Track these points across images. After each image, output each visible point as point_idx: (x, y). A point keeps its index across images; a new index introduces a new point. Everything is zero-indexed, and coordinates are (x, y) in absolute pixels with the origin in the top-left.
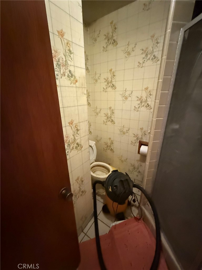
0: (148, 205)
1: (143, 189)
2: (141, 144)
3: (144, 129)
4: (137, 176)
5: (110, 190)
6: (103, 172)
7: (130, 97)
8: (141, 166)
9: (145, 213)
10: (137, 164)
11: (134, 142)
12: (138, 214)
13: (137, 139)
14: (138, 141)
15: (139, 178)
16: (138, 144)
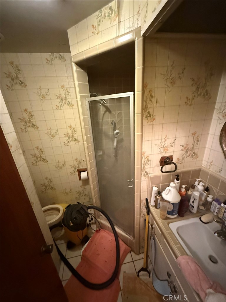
0: (102, 216)
1: (95, 206)
2: (80, 172)
3: (78, 159)
4: (85, 199)
5: (71, 224)
6: (50, 215)
7: (57, 134)
8: (85, 189)
9: (101, 223)
10: (81, 189)
11: (73, 172)
12: (97, 227)
13: (75, 169)
14: (77, 170)
15: (87, 199)
16: (77, 173)
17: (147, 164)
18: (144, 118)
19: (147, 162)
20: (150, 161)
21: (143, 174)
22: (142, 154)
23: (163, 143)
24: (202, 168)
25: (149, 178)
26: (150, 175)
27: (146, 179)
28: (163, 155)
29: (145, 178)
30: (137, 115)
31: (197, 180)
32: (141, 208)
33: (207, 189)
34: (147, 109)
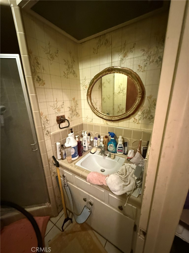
17: (47, 124)
18: (35, 80)
19: (47, 122)
20: (49, 121)
21: (45, 134)
22: (40, 114)
23: (56, 104)
24: (83, 123)
25: (51, 136)
26: (51, 134)
27: (49, 138)
28: (58, 114)
29: (47, 137)
30: (28, 77)
31: (83, 131)
32: (50, 167)
33: (89, 135)
34: (36, 73)
